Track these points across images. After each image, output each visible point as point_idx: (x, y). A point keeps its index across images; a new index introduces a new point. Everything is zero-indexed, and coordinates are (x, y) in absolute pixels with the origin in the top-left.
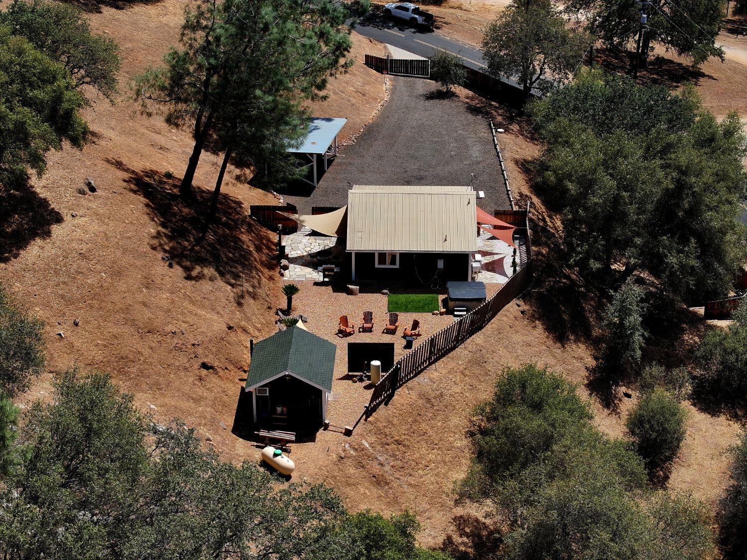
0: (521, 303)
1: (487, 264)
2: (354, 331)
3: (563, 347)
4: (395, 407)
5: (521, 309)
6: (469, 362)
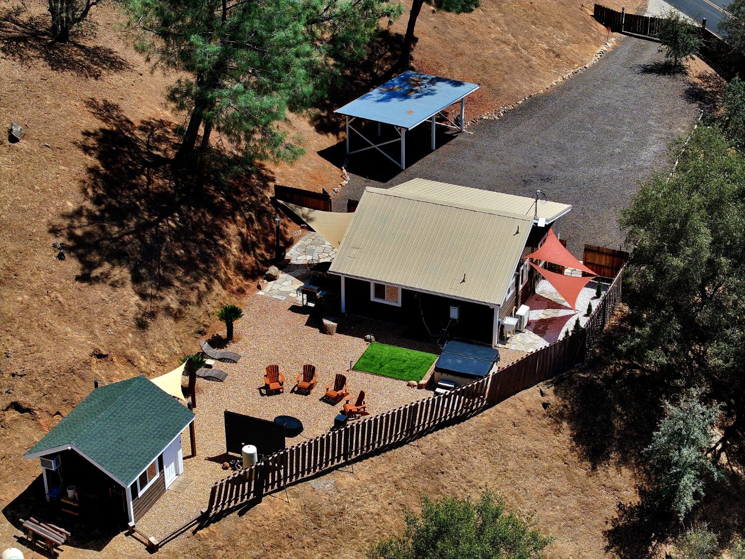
0: (549, 391)
3: (594, 468)
4: (253, 519)
5: (545, 399)
6: (415, 468)
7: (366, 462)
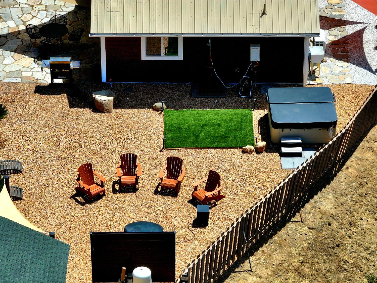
1: (334, 43)
2: (104, 191)
6: (310, 248)
7: (258, 254)
